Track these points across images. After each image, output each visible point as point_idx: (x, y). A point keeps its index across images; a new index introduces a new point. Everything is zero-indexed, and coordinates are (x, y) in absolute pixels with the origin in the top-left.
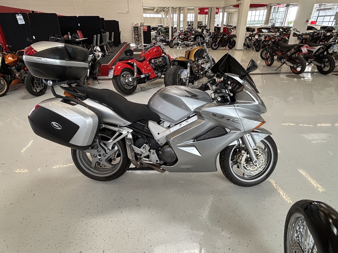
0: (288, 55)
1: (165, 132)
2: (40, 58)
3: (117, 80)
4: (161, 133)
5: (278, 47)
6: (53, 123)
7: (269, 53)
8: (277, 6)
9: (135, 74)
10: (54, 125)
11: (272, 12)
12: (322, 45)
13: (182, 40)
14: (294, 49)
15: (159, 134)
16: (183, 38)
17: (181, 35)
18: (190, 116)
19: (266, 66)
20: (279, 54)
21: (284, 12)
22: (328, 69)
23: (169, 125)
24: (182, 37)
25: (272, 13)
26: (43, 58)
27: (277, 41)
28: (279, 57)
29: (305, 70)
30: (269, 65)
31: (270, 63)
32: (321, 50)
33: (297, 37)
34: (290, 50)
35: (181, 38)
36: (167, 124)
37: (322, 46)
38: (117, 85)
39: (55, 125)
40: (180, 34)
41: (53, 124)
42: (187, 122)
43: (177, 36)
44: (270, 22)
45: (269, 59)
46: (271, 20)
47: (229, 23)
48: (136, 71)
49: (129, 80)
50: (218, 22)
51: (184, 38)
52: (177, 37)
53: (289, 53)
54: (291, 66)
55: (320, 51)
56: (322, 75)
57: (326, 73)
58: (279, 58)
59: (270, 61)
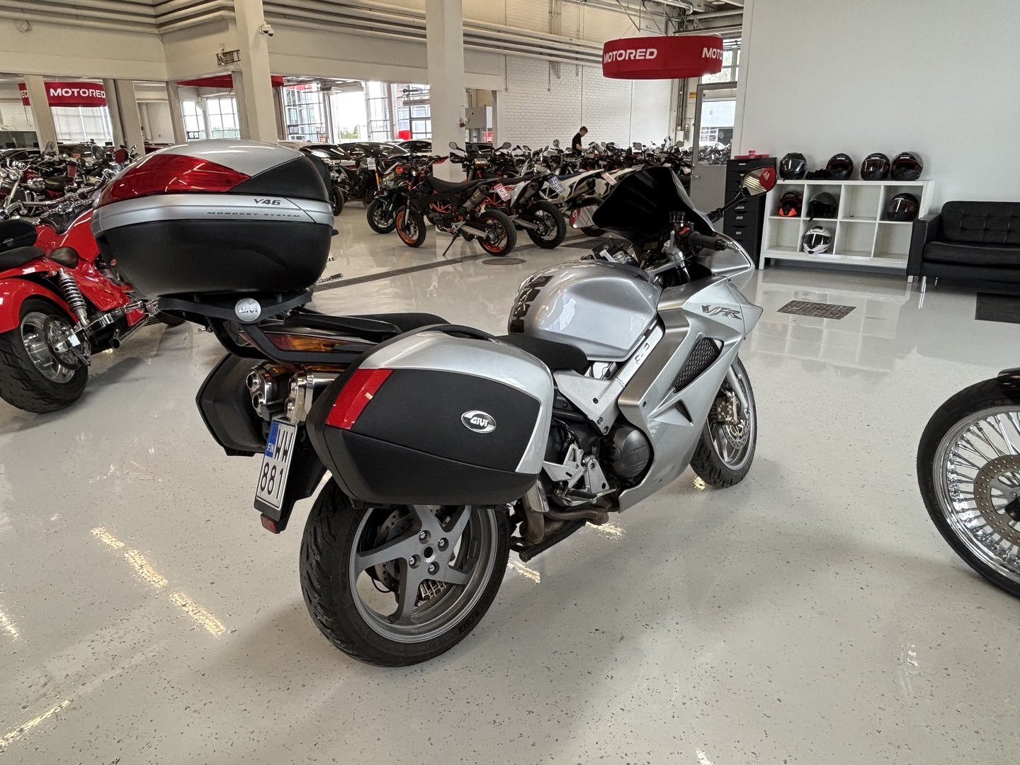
0: (468, 210)
1: (609, 389)
2: (272, 199)
3: (12, 354)
4: (601, 396)
5: (431, 193)
6: (469, 415)
7: (408, 210)
8: (295, 87)
9: (82, 317)
10: (472, 421)
11: (286, 104)
12: (528, 180)
13: (41, 194)
14: (481, 191)
15: (595, 401)
16: (44, 187)
17: (32, 178)
18: (651, 328)
19: (404, 246)
20: (439, 210)
21: (322, 105)
22: (554, 234)
23: (607, 369)
24: (37, 184)
25: (287, 108)
26: (282, 200)
27: (422, 175)
28: (441, 218)
29: (515, 244)
30: (416, 245)
31: (415, 238)
32: (530, 192)
33: (460, 165)
34: (470, 197)
35: (35, 187)
36: (600, 369)
37: (528, 182)
38: (15, 375)
39: (475, 422)
40: (25, 173)
41: (468, 420)
42: (647, 346)
43: (15, 181)
44: (290, 134)
45: (412, 229)
46: (289, 126)
47: (149, 138)
48: (79, 303)
49: (68, 344)
50: (106, 134)
51: (46, 188)
52: (17, 184)
53: (468, 204)
54: (482, 238)
55: (527, 195)
56: (543, 250)
57: (551, 245)
58: (440, 220)
59: (415, 232)
